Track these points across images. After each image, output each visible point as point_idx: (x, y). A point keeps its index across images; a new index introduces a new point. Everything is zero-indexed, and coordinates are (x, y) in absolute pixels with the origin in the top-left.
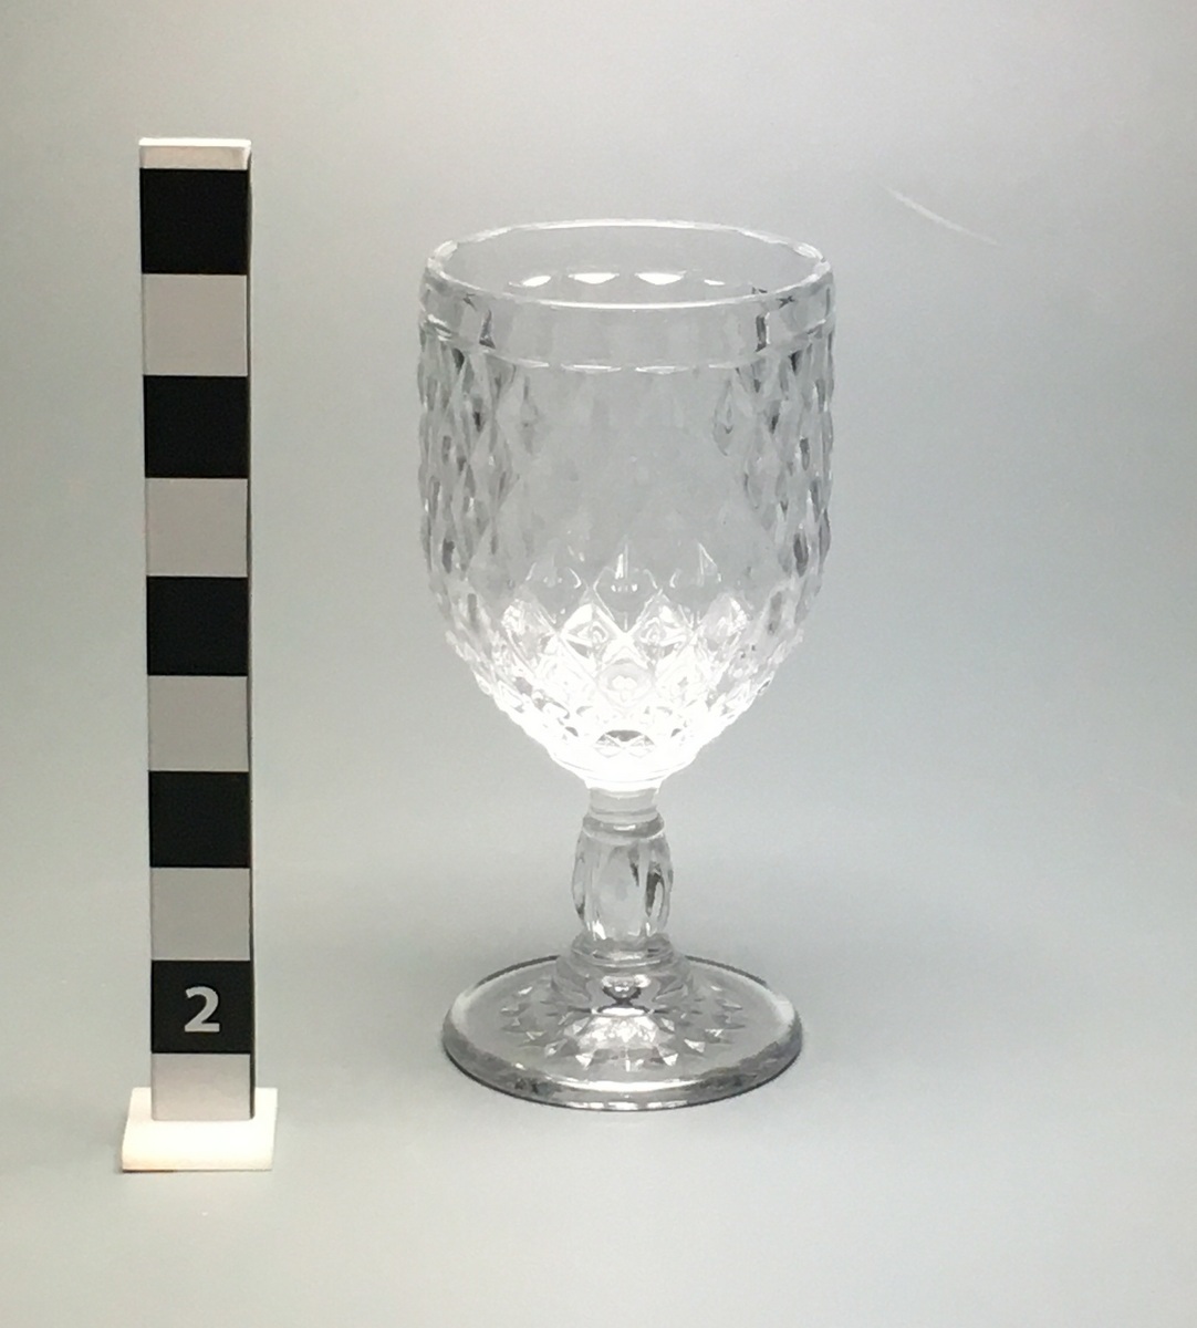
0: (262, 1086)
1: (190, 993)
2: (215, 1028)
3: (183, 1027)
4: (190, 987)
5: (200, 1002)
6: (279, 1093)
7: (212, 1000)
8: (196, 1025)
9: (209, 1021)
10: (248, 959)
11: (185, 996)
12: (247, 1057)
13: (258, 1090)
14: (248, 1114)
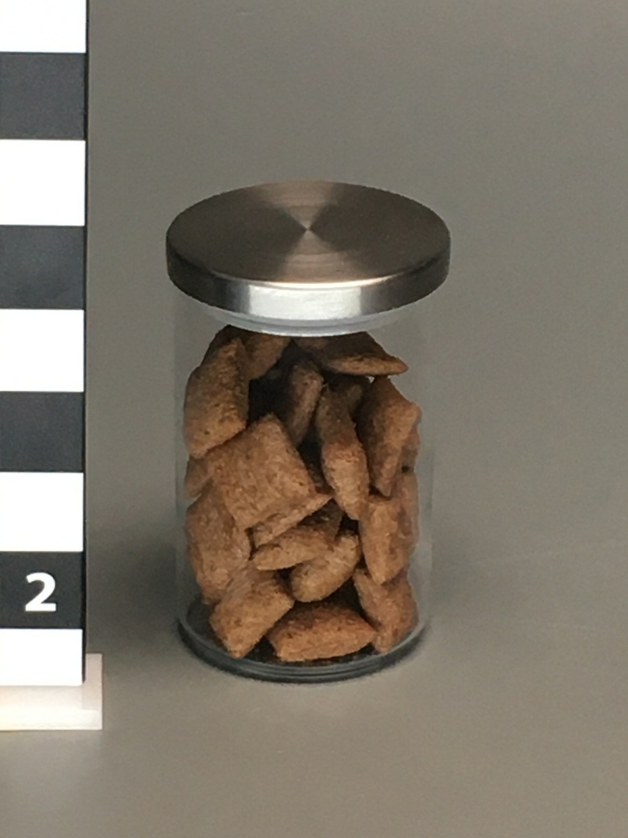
1: (31, 578)
2: (52, 607)
3: (24, 608)
4: (29, 574)
5: (38, 586)
6: (103, 658)
7: (49, 583)
8: (36, 605)
9: (47, 601)
10: (80, 550)
11: (26, 581)
13: (88, 657)
14: (81, 678)
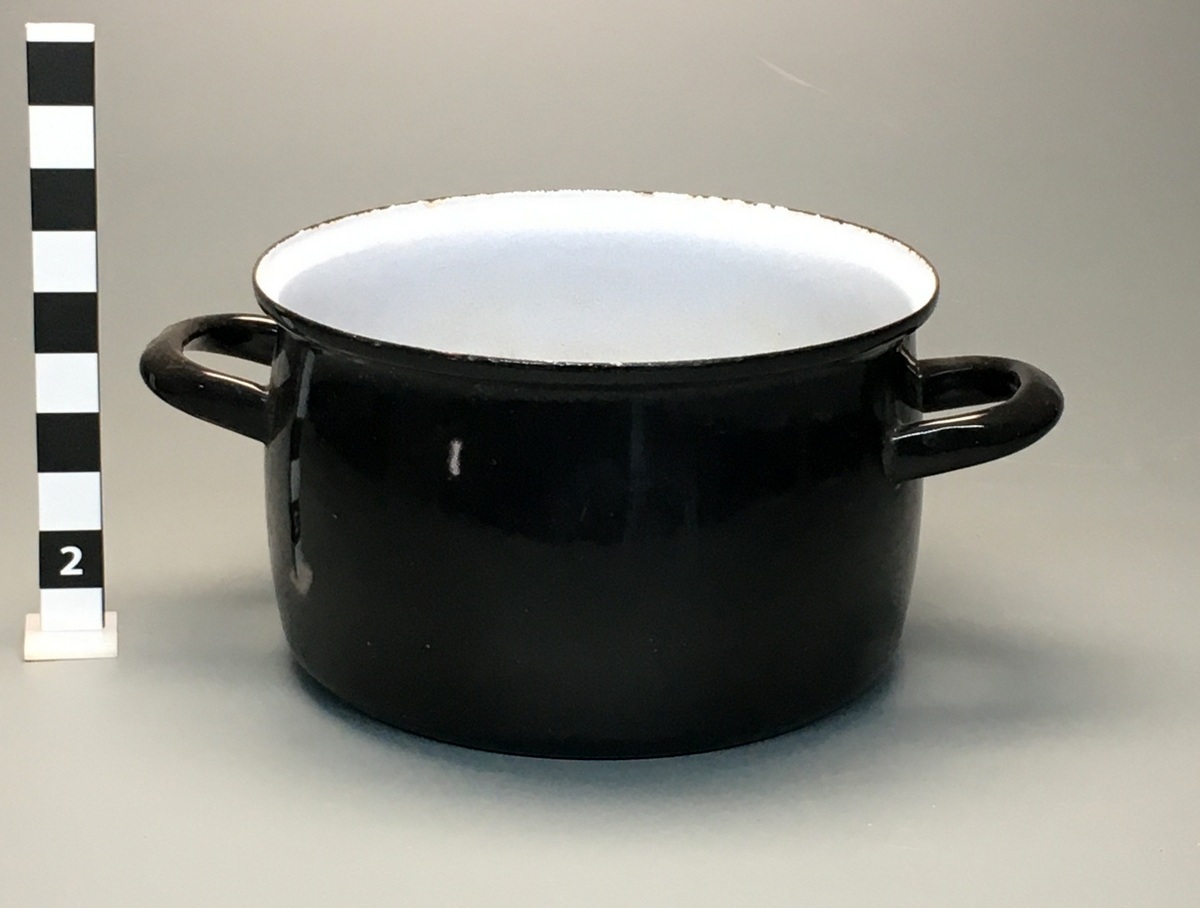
0: (110, 610)
1: (64, 550)
2: (79, 572)
3: (59, 572)
4: (62, 547)
5: (69, 556)
7: (77, 554)
8: (68, 570)
9: (77, 567)
10: (98, 528)
11: (61, 554)
12: (99, 590)
13: (107, 614)
14: (101, 625)
